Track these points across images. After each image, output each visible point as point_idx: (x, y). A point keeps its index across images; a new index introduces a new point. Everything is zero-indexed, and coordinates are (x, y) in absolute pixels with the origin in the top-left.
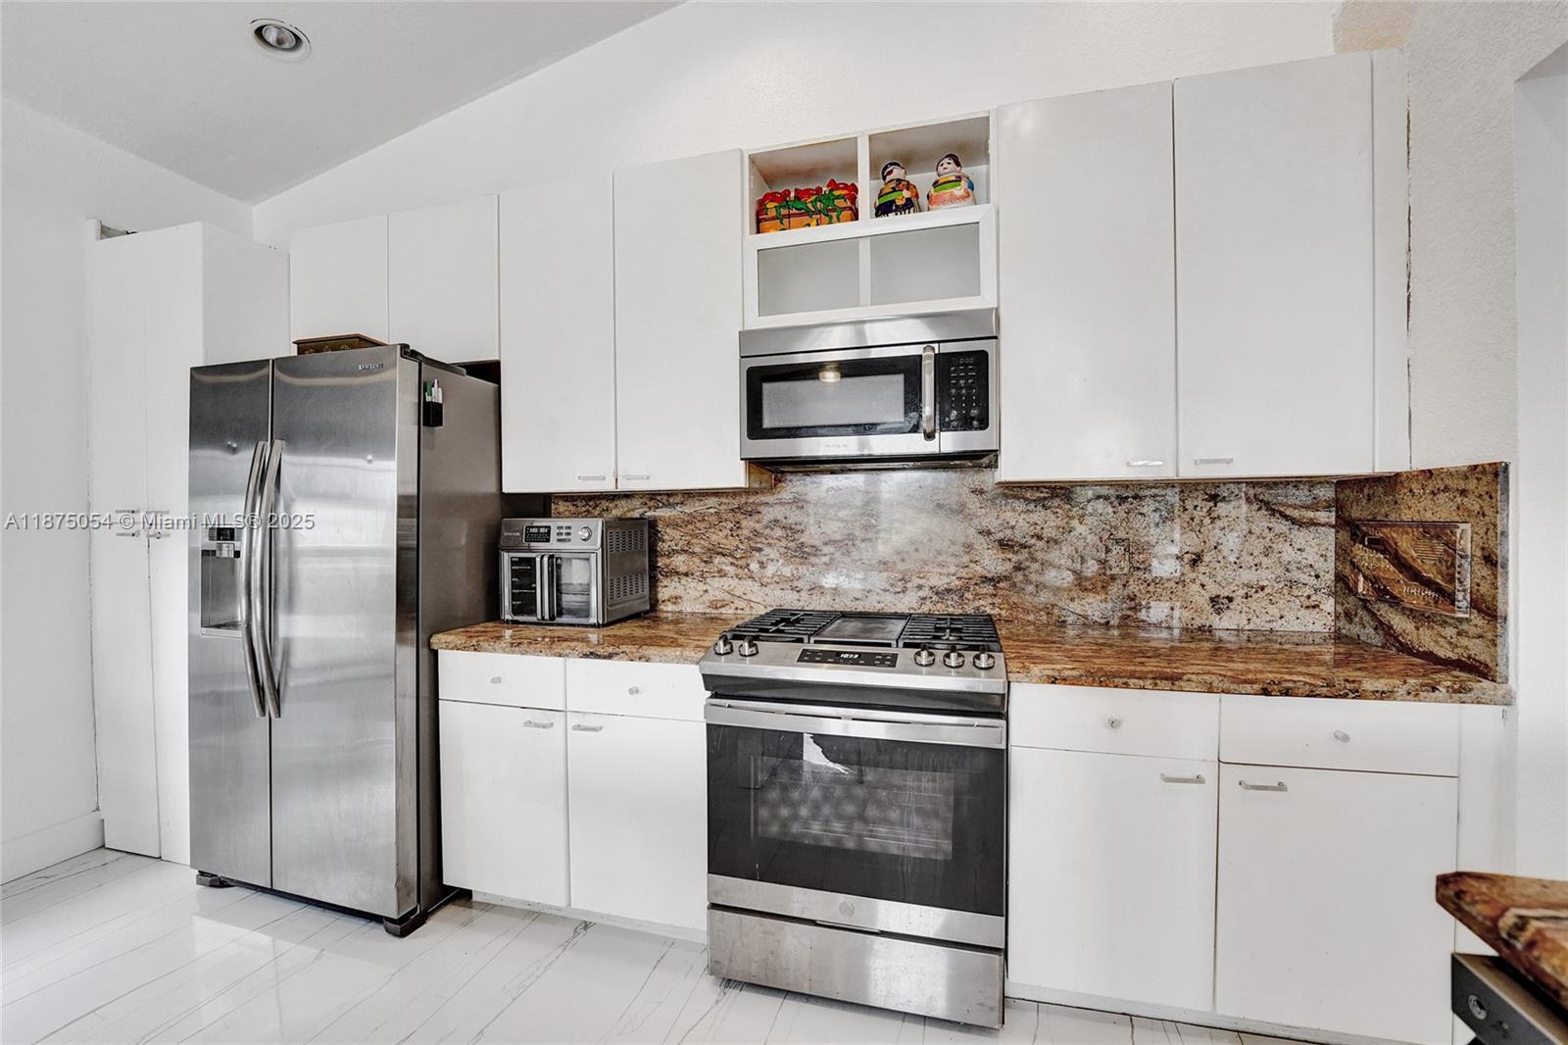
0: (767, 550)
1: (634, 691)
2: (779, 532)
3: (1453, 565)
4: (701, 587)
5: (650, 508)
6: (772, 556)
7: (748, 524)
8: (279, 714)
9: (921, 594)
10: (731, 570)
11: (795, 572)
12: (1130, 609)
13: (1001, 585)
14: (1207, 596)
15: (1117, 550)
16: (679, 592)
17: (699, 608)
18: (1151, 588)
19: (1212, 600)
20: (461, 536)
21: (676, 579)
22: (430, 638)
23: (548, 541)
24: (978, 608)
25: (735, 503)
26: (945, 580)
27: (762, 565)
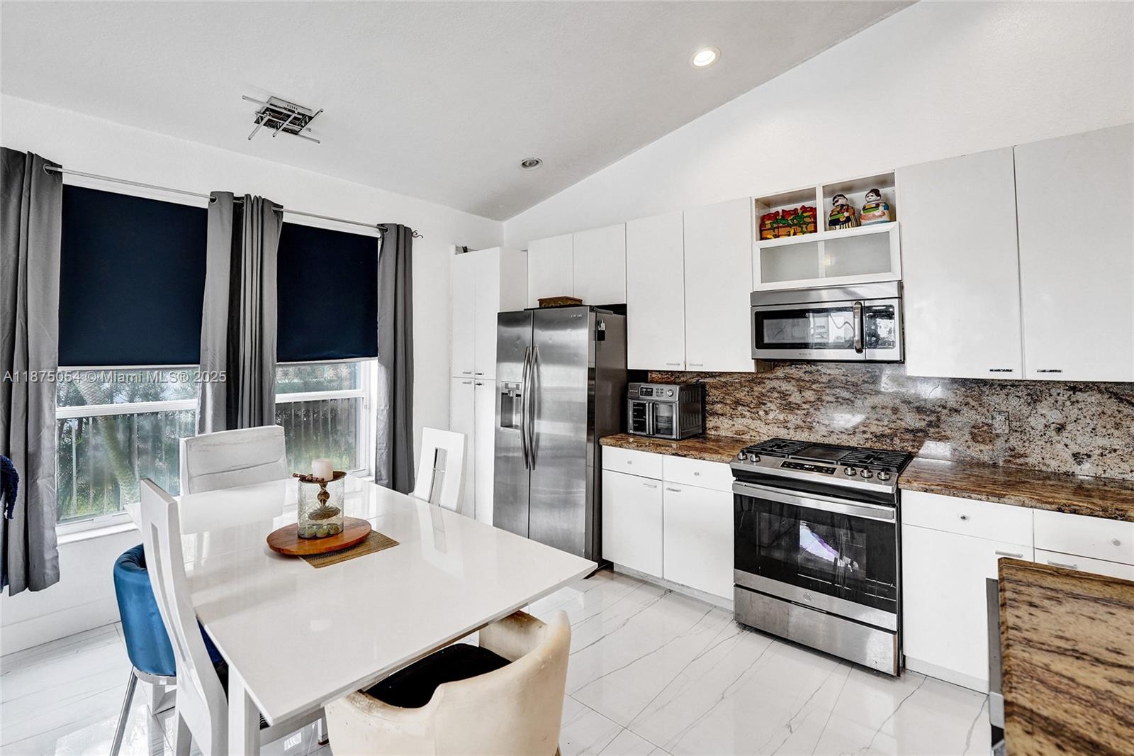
0: (769, 404)
1: (697, 474)
2: (776, 395)
4: (731, 422)
5: (702, 378)
6: (772, 408)
7: (758, 389)
8: (534, 469)
9: (865, 436)
10: (748, 414)
11: (786, 418)
12: (1011, 456)
13: (919, 434)
14: (1070, 452)
15: (999, 418)
16: (719, 424)
17: (730, 434)
18: (1026, 444)
19: (1074, 455)
20: (608, 389)
21: (716, 417)
22: (599, 439)
23: (651, 395)
24: (903, 448)
25: (751, 378)
26: (881, 429)
27: (766, 413)
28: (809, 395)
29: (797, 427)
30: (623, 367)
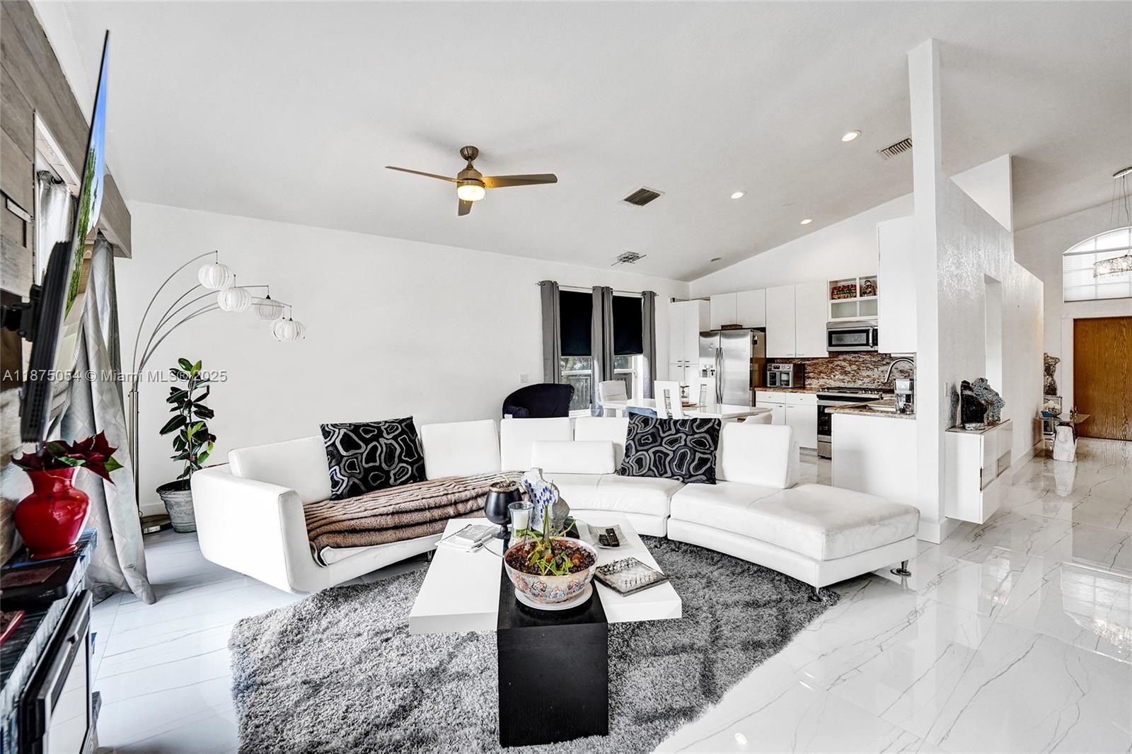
0: (836, 372)
1: (801, 399)
2: (839, 368)
4: (817, 381)
5: (804, 360)
6: (837, 374)
7: (830, 365)
10: (826, 377)
16: (811, 382)
17: (815, 385)
20: (756, 367)
21: (810, 379)
22: (754, 389)
23: (778, 369)
25: (827, 360)
27: (834, 376)
28: (854, 367)
29: (849, 382)
30: (764, 357)
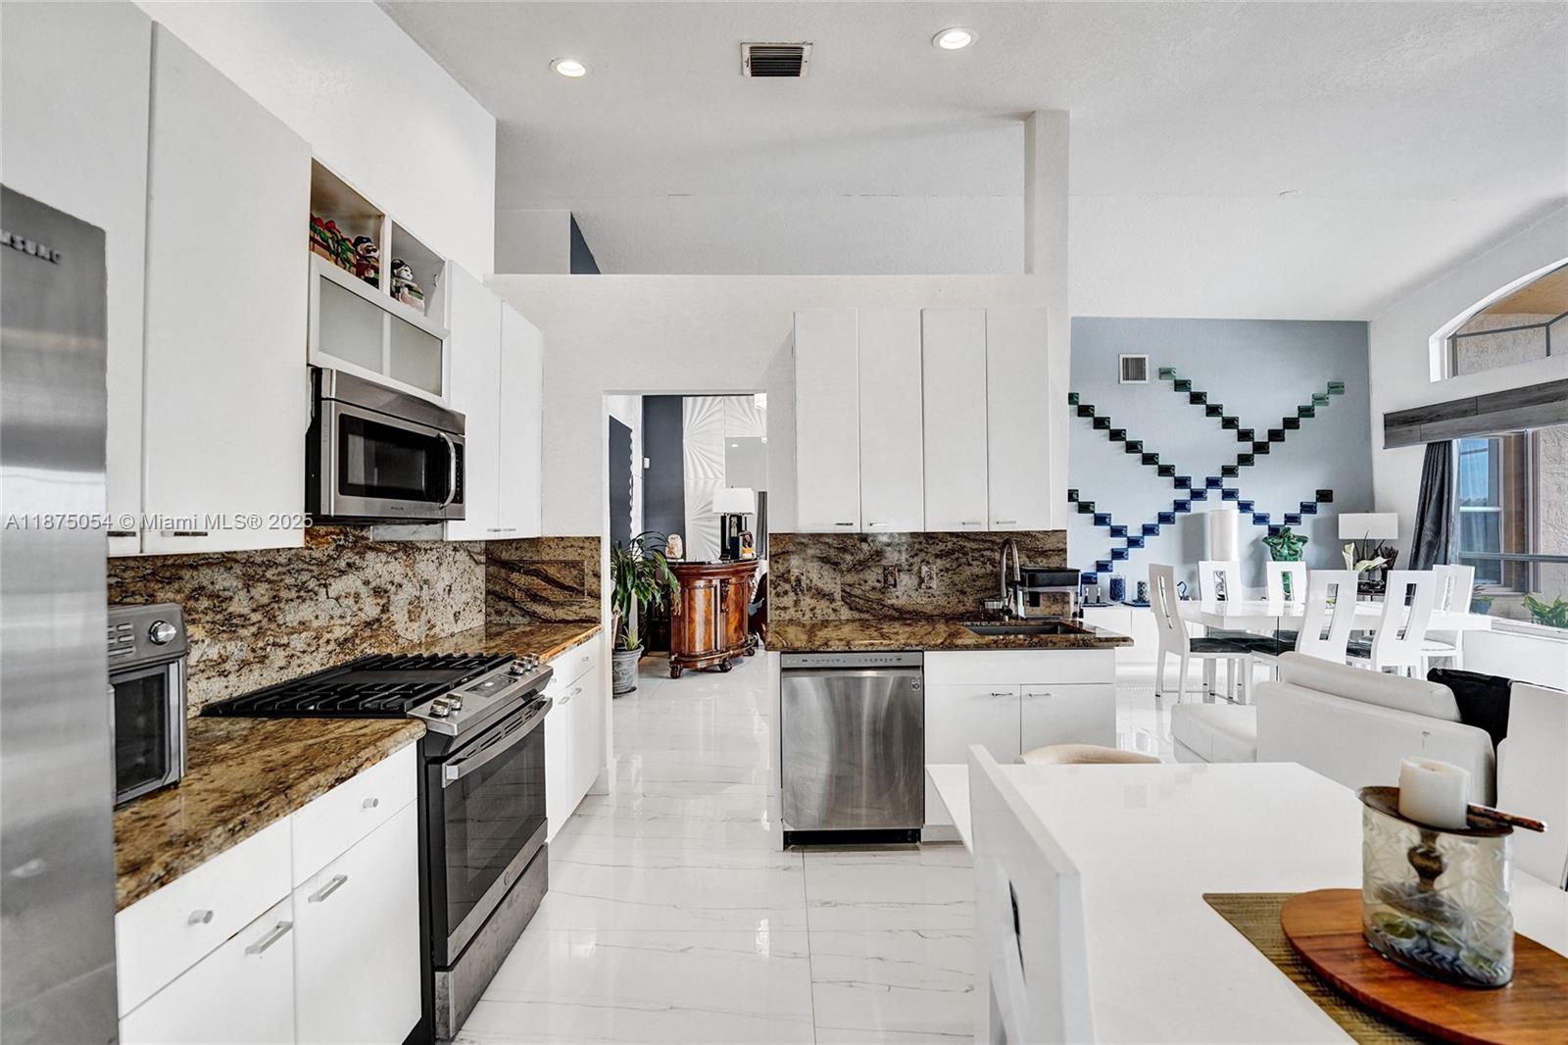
3: (583, 579)
19: (454, 615)
